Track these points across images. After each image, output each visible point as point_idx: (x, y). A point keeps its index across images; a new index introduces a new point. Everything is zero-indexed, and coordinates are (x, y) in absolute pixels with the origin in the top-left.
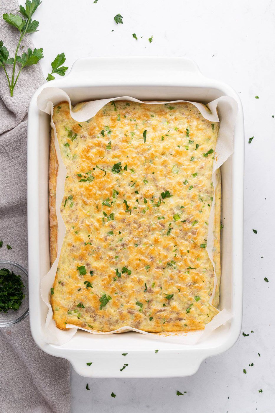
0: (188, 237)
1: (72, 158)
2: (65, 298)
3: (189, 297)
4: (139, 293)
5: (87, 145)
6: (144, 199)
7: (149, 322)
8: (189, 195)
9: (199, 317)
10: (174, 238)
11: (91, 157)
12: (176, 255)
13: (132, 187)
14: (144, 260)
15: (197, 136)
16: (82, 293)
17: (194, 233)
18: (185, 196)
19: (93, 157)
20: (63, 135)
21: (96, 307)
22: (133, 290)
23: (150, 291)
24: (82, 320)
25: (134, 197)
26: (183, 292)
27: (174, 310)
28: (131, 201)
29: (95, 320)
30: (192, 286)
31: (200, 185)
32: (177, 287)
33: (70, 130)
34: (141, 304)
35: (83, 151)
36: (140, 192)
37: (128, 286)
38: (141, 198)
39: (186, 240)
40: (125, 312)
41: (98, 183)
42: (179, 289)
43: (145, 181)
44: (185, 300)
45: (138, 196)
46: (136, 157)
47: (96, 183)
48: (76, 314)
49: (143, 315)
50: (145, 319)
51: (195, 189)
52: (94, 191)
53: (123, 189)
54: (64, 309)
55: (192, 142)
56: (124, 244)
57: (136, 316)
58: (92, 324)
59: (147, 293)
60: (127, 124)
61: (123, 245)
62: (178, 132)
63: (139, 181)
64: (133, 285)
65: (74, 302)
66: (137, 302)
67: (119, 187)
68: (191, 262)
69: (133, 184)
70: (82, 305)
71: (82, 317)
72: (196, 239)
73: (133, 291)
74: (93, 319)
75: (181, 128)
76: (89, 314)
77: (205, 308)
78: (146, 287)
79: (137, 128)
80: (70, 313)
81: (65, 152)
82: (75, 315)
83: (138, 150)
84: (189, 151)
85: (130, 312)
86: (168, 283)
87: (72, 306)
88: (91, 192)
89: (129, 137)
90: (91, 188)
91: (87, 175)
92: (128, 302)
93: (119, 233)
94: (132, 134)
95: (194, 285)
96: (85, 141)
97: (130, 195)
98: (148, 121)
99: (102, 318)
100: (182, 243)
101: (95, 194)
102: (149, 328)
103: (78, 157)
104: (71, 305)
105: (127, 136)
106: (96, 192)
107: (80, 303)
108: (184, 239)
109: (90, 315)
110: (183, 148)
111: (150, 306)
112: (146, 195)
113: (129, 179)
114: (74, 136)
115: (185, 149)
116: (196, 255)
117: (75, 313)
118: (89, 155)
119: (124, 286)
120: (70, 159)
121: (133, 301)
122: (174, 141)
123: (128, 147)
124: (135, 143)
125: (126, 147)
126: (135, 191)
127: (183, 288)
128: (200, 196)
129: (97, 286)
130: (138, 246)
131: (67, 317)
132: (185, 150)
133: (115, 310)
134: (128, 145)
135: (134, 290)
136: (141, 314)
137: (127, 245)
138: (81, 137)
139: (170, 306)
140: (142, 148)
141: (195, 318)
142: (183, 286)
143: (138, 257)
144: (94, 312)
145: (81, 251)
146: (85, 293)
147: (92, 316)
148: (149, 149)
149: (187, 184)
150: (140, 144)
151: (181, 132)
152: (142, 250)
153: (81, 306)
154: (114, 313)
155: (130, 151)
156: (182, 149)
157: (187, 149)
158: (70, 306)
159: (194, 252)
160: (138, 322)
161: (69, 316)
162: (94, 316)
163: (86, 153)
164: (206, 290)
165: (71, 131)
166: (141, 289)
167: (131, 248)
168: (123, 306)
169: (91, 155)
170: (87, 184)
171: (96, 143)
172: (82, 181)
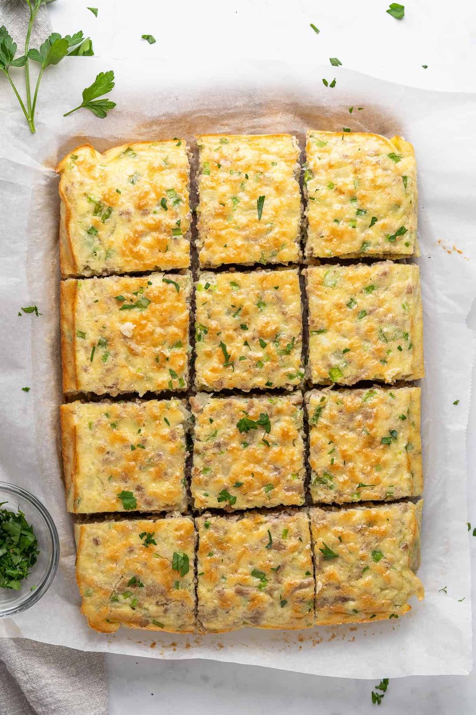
0: (355, 424)
1: (104, 256)
2: (103, 569)
3: (361, 552)
4: (257, 552)
5: (134, 228)
6: (260, 340)
7: (279, 610)
8: (358, 328)
9: (382, 593)
10: (327, 427)
11: (142, 253)
12: (333, 460)
13: (234, 316)
14: (261, 474)
15: (372, 201)
16: (136, 556)
17: (367, 416)
18: (351, 331)
19: (147, 251)
20: (82, 212)
21: (167, 583)
22: (245, 547)
23: (279, 547)
24: (139, 613)
25: (239, 337)
26: (349, 543)
27: (332, 581)
28: (233, 344)
29: (166, 611)
30: (366, 529)
31: (381, 310)
32: (336, 533)
33: (97, 200)
34: (262, 573)
35: (126, 242)
36: (252, 327)
37: (234, 538)
38: (254, 339)
39: (353, 430)
40: (230, 591)
41: (157, 312)
42: (340, 538)
43: (261, 304)
44: (353, 559)
45: (248, 334)
46: (243, 245)
47: (153, 312)
48: (128, 600)
49: (267, 597)
50: (272, 604)
51: (371, 317)
52: (150, 327)
53: (216, 322)
54: (103, 592)
55: (363, 213)
56: (222, 443)
57: (253, 600)
58: (161, 620)
59: (273, 551)
60: (224, 182)
61: (218, 445)
62: (334, 192)
63: (249, 304)
64: (244, 536)
65: (122, 577)
66: (253, 570)
67: (209, 318)
68: (364, 474)
69: (237, 310)
70: (139, 582)
71: (140, 606)
72: (372, 427)
73: (244, 549)
74: (162, 609)
75: (340, 184)
76: (153, 599)
77: (395, 574)
78: (271, 540)
79: (243, 190)
80: (115, 600)
81: (89, 244)
82: (125, 604)
83: (248, 232)
84: (357, 230)
85: (239, 592)
86: (317, 526)
87: (118, 585)
88: (145, 331)
89: (229, 206)
90: (144, 322)
91: (135, 297)
92: (236, 571)
93: (209, 422)
94: (234, 200)
95: (371, 528)
96: (129, 221)
97: (231, 332)
98: (266, 174)
99: (181, 607)
100: (343, 436)
101: (152, 333)
102: (281, 622)
103: (115, 254)
104: (116, 583)
105: (224, 205)
106: (154, 331)
107: (134, 578)
108: (348, 428)
109: (154, 602)
110: (345, 224)
111: (280, 577)
112: (264, 332)
113: (229, 302)
114: (107, 213)
115: (349, 226)
116: (373, 460)
117: (125, 598)
118: (138, 247)
119: (226, 539)
120: (99, 259)
121: (245, 569)
122: (326, 209)
123: (227, 227)
124: (241, 218)
125: (222, 227)
126: (241, 325)
127: (348, 536)
128: (381, 331)
129: (166, 541)
130: (250, 446)
131: (109, 608)
132: (350, 228)
133: (210, 588)
134: (227, 223)
135: (246, 545)
136: (262, 594)
137: (226, 444)
138: (121, 215)
139: (323, 572)
140: (254, 228)
141: (374, 595)
142: (347, 531)
143: (250, 469)
144: (162, 593)
145: (124, 463)
146: (143, 556)
147: (160, 603)
148: (270, 230)
149: (355, 307)
150: (250, 221)
151: (341, 192)
152: (256, 455)
153: (135, 582)
154: (209, 595)
155: (231, 233)
156: (342, 226)
157: (354, 227)
158: (114, 585)
159: (370, 454)
160: (258, 611)
161: (113, 604)
162: (165, 602)
163: (131, 246)
164: (394, 538)
165: (100, 202)
166: (260, 544)
167: (235, 451)
168: (225, 578)
169: (141, 248)
170: (135, 313)
171: (153, 224)
172: (124, 308)
